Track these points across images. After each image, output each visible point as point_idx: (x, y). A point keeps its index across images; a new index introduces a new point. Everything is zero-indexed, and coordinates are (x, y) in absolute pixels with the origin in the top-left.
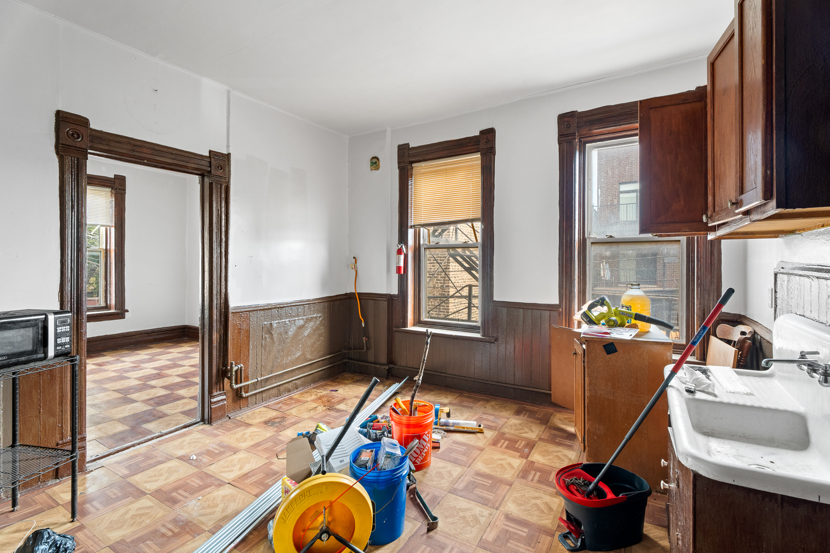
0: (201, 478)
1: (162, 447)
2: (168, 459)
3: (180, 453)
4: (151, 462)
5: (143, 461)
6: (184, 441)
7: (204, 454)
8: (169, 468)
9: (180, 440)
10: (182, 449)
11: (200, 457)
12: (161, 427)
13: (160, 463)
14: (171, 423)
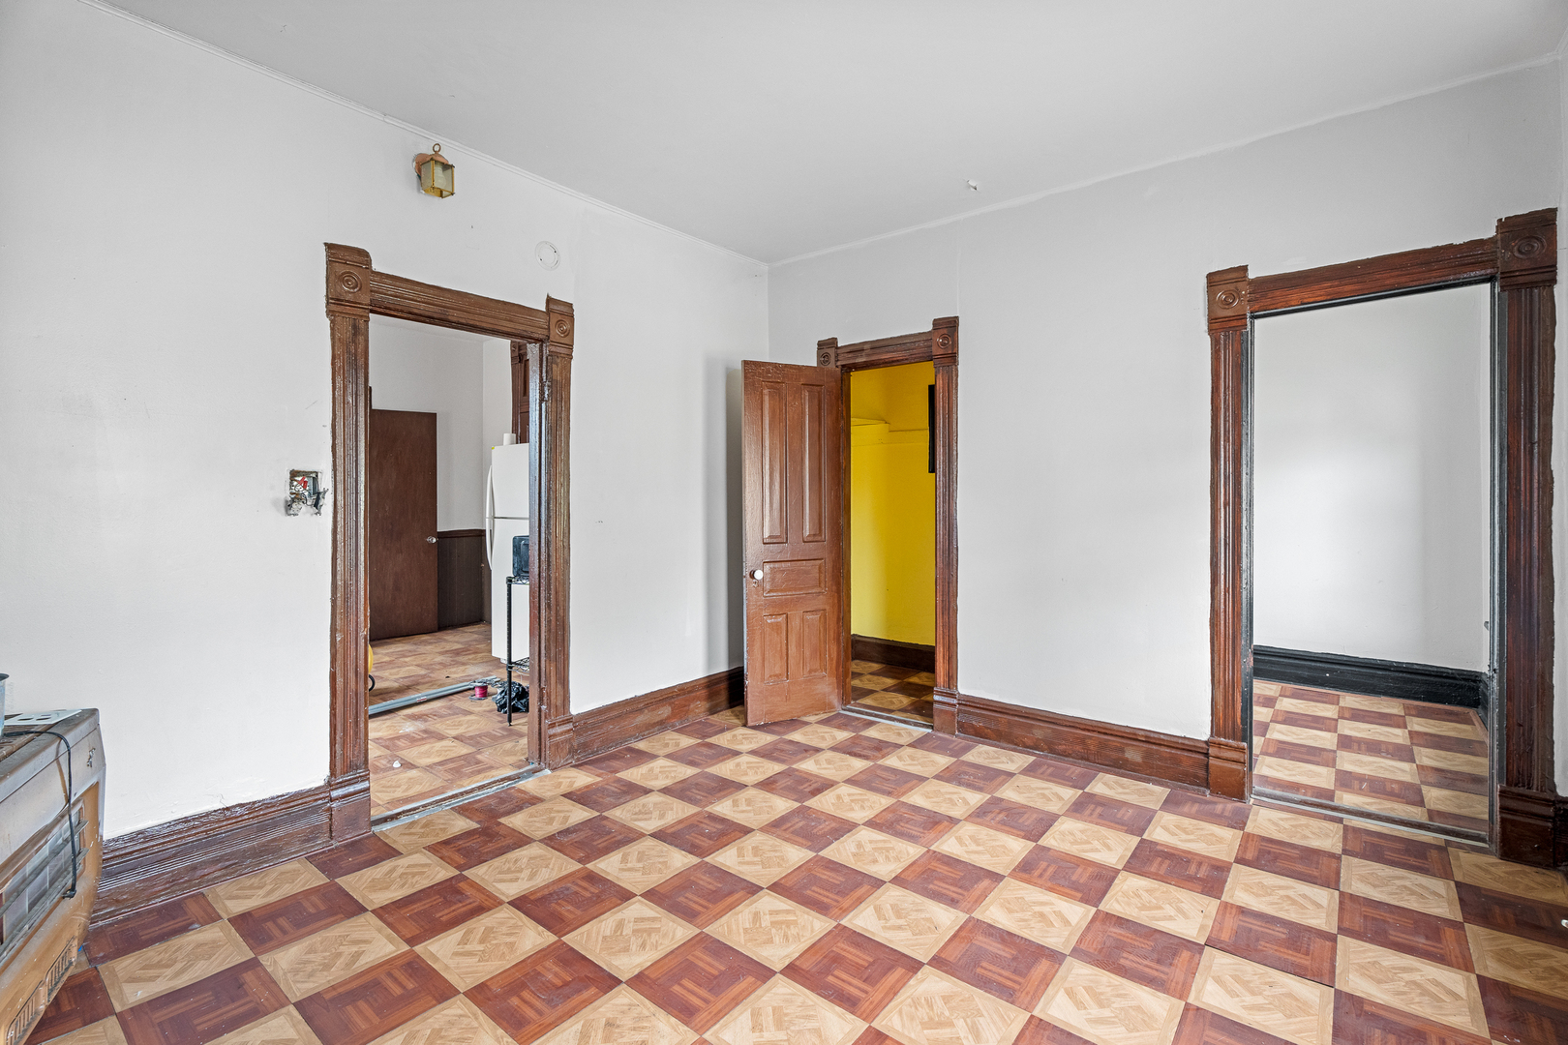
0: (395, 745)
1: (438, 783)
2: (429, 768)
3: (414, 773)
4: (452, 765)
5: (462, 766)
6: (407, 790)
7: (382, 769)
8: (429, 757)
9: (411, 793)
10: (411, 779)
11: (389, 765)
12: (442, 821)
13: (441, 763)
14: (422, 828)
